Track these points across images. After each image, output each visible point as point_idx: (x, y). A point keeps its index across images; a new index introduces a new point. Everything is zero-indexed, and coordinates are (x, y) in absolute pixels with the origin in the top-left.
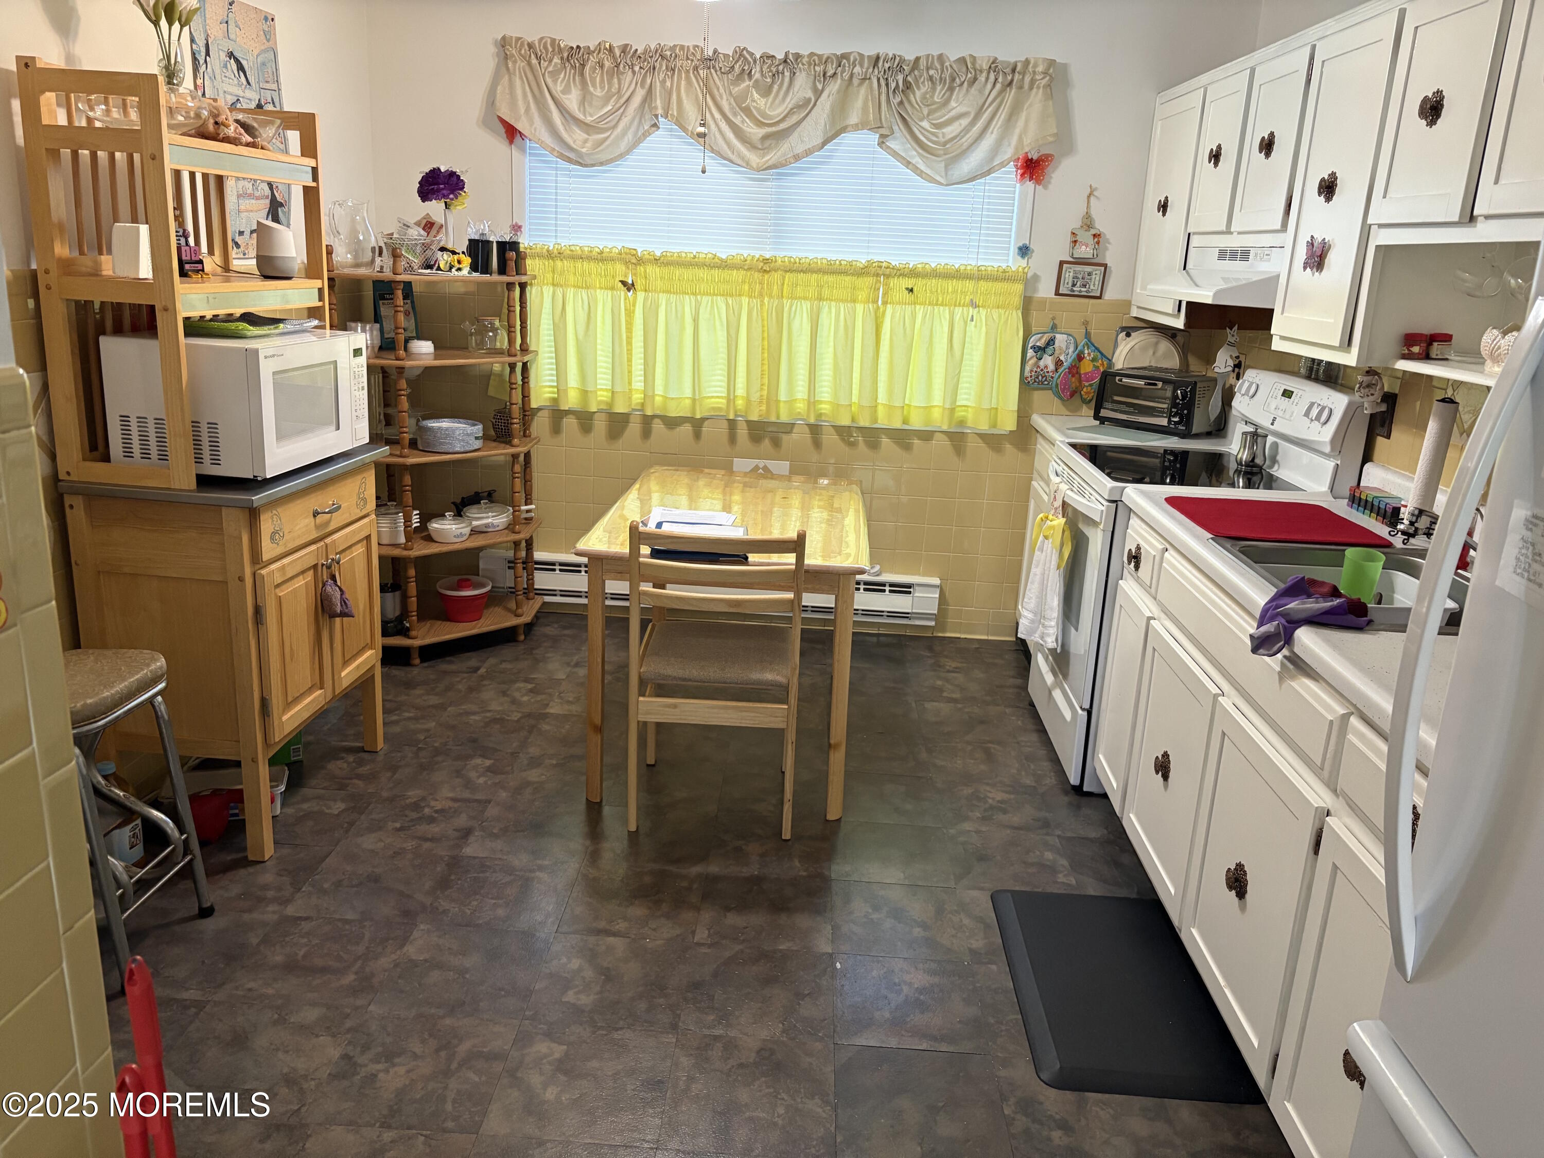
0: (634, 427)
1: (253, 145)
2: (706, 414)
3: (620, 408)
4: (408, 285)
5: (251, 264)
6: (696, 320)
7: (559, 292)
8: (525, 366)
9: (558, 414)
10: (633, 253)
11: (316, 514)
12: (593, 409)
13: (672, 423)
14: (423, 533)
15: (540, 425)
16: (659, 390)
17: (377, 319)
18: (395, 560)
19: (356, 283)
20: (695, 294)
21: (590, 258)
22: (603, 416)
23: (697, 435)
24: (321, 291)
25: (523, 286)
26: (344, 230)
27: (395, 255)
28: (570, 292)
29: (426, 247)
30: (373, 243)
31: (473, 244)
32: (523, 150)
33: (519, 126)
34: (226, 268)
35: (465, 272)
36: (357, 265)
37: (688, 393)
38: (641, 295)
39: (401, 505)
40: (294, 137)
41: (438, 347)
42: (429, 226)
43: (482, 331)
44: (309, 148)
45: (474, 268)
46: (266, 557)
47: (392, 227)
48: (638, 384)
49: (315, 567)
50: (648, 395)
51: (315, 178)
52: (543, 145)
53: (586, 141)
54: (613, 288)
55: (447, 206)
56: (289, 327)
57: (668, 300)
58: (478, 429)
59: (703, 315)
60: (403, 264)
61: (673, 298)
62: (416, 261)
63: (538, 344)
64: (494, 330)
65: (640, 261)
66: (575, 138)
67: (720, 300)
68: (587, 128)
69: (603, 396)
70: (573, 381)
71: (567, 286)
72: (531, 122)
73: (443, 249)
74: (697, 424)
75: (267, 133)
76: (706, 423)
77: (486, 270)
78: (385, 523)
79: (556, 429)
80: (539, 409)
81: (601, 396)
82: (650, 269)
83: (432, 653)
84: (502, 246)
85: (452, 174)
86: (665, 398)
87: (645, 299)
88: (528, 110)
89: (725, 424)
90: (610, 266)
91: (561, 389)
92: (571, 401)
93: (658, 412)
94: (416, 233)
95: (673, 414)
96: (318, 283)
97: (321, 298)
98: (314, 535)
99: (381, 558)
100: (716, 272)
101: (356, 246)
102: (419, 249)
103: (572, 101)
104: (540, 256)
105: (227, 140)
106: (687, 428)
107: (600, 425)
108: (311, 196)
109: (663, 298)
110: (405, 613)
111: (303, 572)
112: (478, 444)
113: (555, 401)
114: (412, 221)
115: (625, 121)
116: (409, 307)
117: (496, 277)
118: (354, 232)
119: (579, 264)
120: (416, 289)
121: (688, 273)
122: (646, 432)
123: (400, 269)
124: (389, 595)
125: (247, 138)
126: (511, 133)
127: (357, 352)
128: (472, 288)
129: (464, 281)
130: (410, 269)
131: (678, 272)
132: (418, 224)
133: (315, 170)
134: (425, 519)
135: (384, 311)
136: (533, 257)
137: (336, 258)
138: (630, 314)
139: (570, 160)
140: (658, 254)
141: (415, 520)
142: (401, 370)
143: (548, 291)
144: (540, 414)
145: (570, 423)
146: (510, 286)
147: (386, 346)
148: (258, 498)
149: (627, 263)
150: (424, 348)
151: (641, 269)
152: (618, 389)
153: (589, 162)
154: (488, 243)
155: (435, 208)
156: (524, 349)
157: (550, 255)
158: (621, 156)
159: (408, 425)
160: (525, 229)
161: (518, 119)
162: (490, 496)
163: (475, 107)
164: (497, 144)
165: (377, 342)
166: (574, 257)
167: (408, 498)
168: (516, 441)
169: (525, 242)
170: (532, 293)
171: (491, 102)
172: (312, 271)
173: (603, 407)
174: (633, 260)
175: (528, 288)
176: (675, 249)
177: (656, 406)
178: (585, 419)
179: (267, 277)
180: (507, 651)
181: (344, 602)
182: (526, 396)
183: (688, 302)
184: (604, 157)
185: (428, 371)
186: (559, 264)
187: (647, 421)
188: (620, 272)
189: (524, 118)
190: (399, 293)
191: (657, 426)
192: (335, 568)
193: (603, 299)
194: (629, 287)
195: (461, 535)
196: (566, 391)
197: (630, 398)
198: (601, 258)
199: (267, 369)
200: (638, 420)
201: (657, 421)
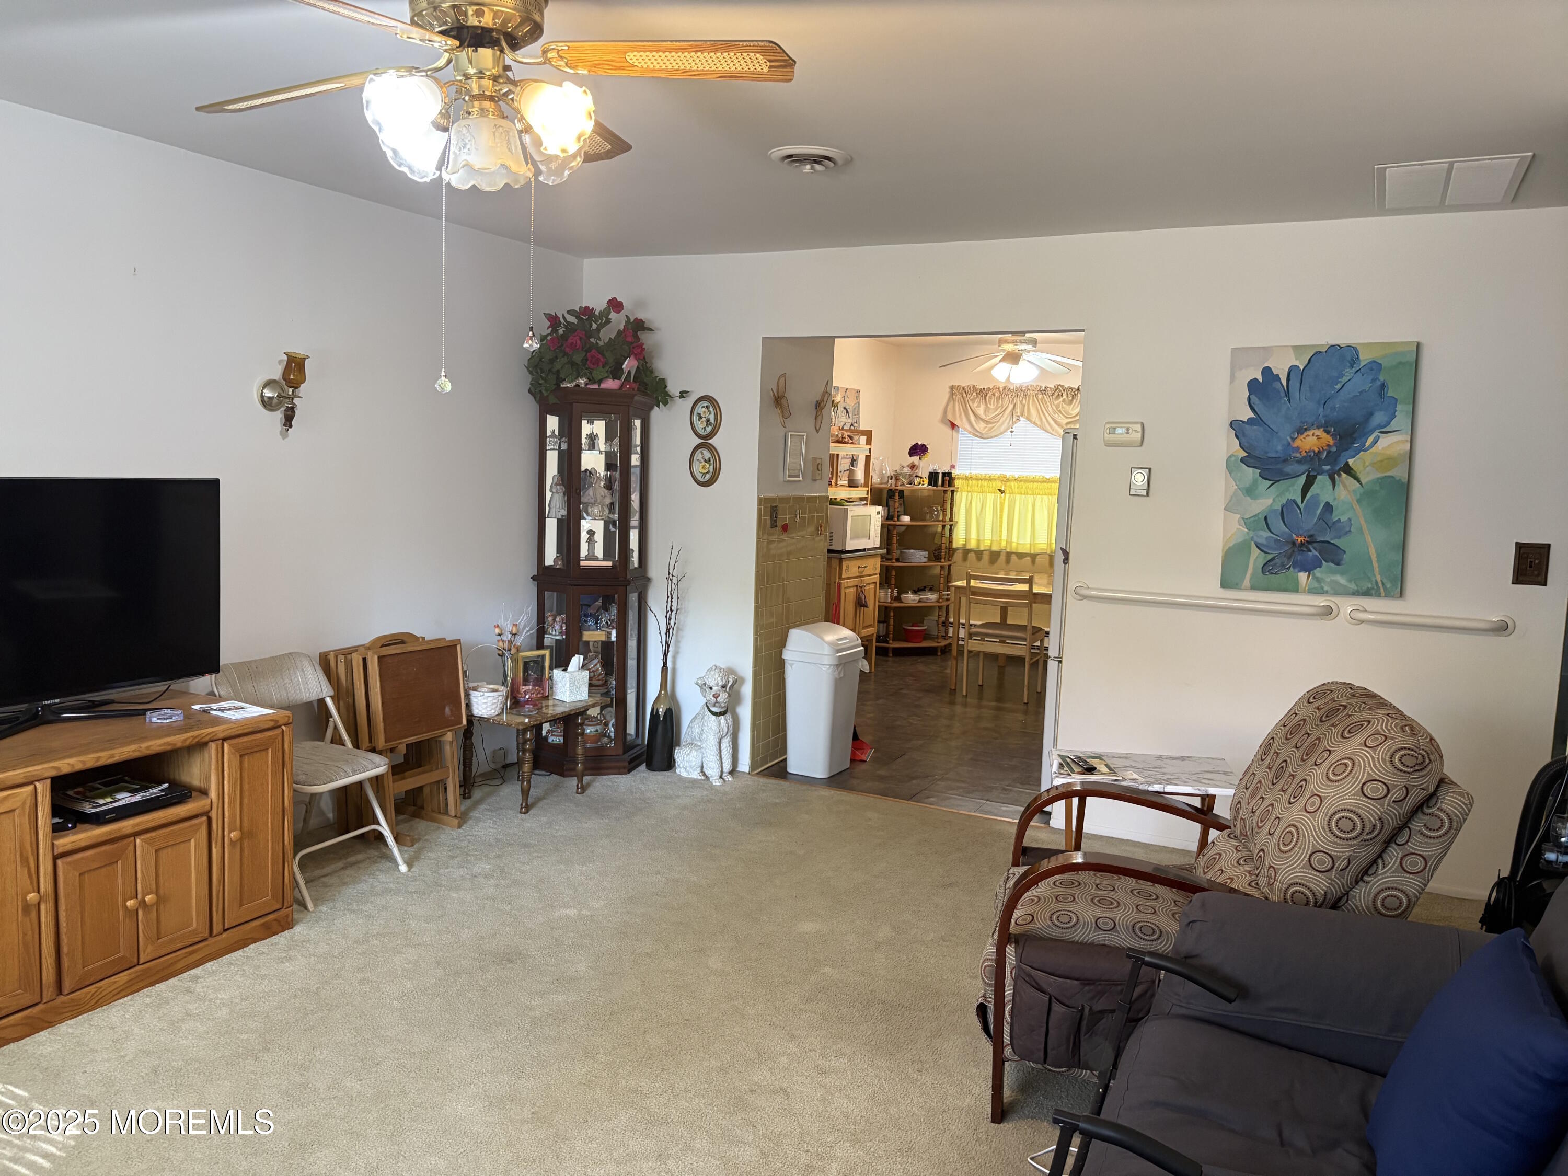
0: (1003, 558)
1: (852, 443)
2: (1037, 551)
3: (995, 548)
4: (901, 492)
5: (846, 483)
6: (1034, 506)
7: (970, 494)
8: (951, 526)
9: (966, 552)
10: (1005, 476)
11: (859, 567)
12: (982, 548)
13: (1021, 556)
14: (898, 599)
15: (958, 556)
16: (1014, 539)
17: (887, 505)
18: (886, 608)
19: (880, 490)
20: (1033, 495)
21: (984, 479)
22: (987, 553)
23: (1033, 562)
24: (867, 491)
25: (953, 492)
26: (877, 469)
27: (897, 479)
28: (975, 495)
29: (910, 475)
30: (888, 474)
31: (931, 474)
32: (958, 432)
33: (956, 423)
34: (836, 484)
35: (925, 486)
36: (881, 484)
37: (1028, 541)
38: (1007, 495)
39: (889, 587)
40: (863, 439)
41: (912, 519)
42: (913, 467)
43: (932, 512)
44: (869, 442)
45: (930, 484)
46: (843, 577)
47: (897, 468)
48: (1004, 537)
49: (857, 586)
50: (1009, 542)
51: (870, 452)
52: (965, 429)
53: (985, 428)
54: (994, 493)
55: (920, 458)
56: (854, 503)
57: (1020, 499)
58: (926, 554)
59: (1038, 503)
60: (899, 483)
61: (1023, 496)
62: (905, 481)
63: (958, 518)
64: (937, 511)
65: (1008, 480)
66: (980, 426)
67: (1046, 498)
68: (987, 422)
69: (988, 543)
70: (974, 536)
71: (974, 492)
72: (961, 420)
73: (917, 476)
74: (1033, 556)
75: (856, 438)
76: (1038, 556)
77: (936, 484)
78: (882, 593)
79: (965, 558)
80: (957, 549)
81: (986, 544)
82: (1012, 483)
83: (899, 652)
84: (944, 475)
85: (923, 445)
86: (1018, 544)
87: (1009, 497)
88: (960, 415)
89: (1048, 557)
90: (994, 483)
91: (967, 540)
92: (972, 545)
93: (1014, 550)
94: (907, 470)
95: (1020, 551)
96: (867, 489)
97: (867, 494)
98: (858, 575)
99: (879, 606)
100: (1044, 484)
101: (882, 476)
102: (907, 477)
103: (981, 411)
104: (962, 479)
105: (845, 443)
106: (1028, 558)
107: (986, 557)
108: (868, 458)
109: (1018, 497)
110: (887, 635)
111: (852, 587)
112: (925, 560)
113: (965, 545)
114: (905, 465)
115: (1003, 419)
116: (901, 502)
117: (940, 488)
118: (881, 470)
119: (980, 482)
120: (906, 494)
121: (1031, 485)
122: (1008, 561)
123: (899, 485)
124: (881, 624)
125: (851, 441)
126: (953, 426)
127: (878, 513)
128: (931, 493)
129: (924, 489)
130: (903, 485)
131: (1026, 484)
132: (908, 466)
133: (870, 449)
134: (900, 593)
135: (891, 503)
136: (959, 479)
137: (874, 481)
138: (1002, 504)
139: (977, 436)
140: (1016, 477)
141: (895, 593)
142: (895, 526)
143: (964, 494)
144: (958, 551)
145: (972, 556)
146: (945, 492)
147: (889, 517)
148: (844, 556)
149: (1002, 481)
150: (906, 519)
151: (1008, 484)
152: (994, 539)
153: (985, 436)
154: (937, 474)
155: (915, 459)
156: (951, 520)
157: (967, 478)
158: (1001, 433)
159: (896, 553)
160: (957, 467)
161: (955, 419)
162: (931, 589)
163: (939, 415)
164: (947, 430)
165: (886, 515)
166: (977, 479)
167: (893, 581)
168: (943, 560)
169: (955, 473)
170: (957, 496)
171: (945, 412)
172: (866, 485)
173: (987, 548)
174: (1005, 480)
175: (955, 493)
176: (1025, 474)
177: (1014, 547)
178: (979, 554)
179: (850, 486)
180: (931, 659)
181: (865, 602)
182: (951, 542)
183: (1030, 499)
184: (993, 434)
185: (908, 526)
186: (970, 482)
187: (1009, 554)
188: (998, 485)
189: (958, 419)
190: (897, 497)
191: (1014, 557)
192: (863, 589)
193: (990, 497)
194: (1002, 492)
195: (915, 600)
196: (970, 539)
197: (1000, 543)
198: (990, 479)
199: (850, 515)
200: (1004, 554)
201: (1013, 555)
